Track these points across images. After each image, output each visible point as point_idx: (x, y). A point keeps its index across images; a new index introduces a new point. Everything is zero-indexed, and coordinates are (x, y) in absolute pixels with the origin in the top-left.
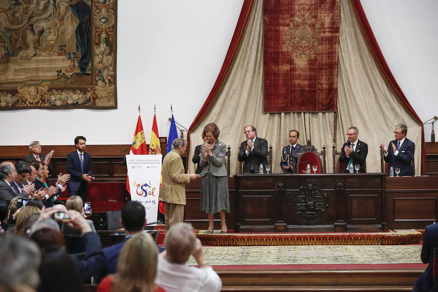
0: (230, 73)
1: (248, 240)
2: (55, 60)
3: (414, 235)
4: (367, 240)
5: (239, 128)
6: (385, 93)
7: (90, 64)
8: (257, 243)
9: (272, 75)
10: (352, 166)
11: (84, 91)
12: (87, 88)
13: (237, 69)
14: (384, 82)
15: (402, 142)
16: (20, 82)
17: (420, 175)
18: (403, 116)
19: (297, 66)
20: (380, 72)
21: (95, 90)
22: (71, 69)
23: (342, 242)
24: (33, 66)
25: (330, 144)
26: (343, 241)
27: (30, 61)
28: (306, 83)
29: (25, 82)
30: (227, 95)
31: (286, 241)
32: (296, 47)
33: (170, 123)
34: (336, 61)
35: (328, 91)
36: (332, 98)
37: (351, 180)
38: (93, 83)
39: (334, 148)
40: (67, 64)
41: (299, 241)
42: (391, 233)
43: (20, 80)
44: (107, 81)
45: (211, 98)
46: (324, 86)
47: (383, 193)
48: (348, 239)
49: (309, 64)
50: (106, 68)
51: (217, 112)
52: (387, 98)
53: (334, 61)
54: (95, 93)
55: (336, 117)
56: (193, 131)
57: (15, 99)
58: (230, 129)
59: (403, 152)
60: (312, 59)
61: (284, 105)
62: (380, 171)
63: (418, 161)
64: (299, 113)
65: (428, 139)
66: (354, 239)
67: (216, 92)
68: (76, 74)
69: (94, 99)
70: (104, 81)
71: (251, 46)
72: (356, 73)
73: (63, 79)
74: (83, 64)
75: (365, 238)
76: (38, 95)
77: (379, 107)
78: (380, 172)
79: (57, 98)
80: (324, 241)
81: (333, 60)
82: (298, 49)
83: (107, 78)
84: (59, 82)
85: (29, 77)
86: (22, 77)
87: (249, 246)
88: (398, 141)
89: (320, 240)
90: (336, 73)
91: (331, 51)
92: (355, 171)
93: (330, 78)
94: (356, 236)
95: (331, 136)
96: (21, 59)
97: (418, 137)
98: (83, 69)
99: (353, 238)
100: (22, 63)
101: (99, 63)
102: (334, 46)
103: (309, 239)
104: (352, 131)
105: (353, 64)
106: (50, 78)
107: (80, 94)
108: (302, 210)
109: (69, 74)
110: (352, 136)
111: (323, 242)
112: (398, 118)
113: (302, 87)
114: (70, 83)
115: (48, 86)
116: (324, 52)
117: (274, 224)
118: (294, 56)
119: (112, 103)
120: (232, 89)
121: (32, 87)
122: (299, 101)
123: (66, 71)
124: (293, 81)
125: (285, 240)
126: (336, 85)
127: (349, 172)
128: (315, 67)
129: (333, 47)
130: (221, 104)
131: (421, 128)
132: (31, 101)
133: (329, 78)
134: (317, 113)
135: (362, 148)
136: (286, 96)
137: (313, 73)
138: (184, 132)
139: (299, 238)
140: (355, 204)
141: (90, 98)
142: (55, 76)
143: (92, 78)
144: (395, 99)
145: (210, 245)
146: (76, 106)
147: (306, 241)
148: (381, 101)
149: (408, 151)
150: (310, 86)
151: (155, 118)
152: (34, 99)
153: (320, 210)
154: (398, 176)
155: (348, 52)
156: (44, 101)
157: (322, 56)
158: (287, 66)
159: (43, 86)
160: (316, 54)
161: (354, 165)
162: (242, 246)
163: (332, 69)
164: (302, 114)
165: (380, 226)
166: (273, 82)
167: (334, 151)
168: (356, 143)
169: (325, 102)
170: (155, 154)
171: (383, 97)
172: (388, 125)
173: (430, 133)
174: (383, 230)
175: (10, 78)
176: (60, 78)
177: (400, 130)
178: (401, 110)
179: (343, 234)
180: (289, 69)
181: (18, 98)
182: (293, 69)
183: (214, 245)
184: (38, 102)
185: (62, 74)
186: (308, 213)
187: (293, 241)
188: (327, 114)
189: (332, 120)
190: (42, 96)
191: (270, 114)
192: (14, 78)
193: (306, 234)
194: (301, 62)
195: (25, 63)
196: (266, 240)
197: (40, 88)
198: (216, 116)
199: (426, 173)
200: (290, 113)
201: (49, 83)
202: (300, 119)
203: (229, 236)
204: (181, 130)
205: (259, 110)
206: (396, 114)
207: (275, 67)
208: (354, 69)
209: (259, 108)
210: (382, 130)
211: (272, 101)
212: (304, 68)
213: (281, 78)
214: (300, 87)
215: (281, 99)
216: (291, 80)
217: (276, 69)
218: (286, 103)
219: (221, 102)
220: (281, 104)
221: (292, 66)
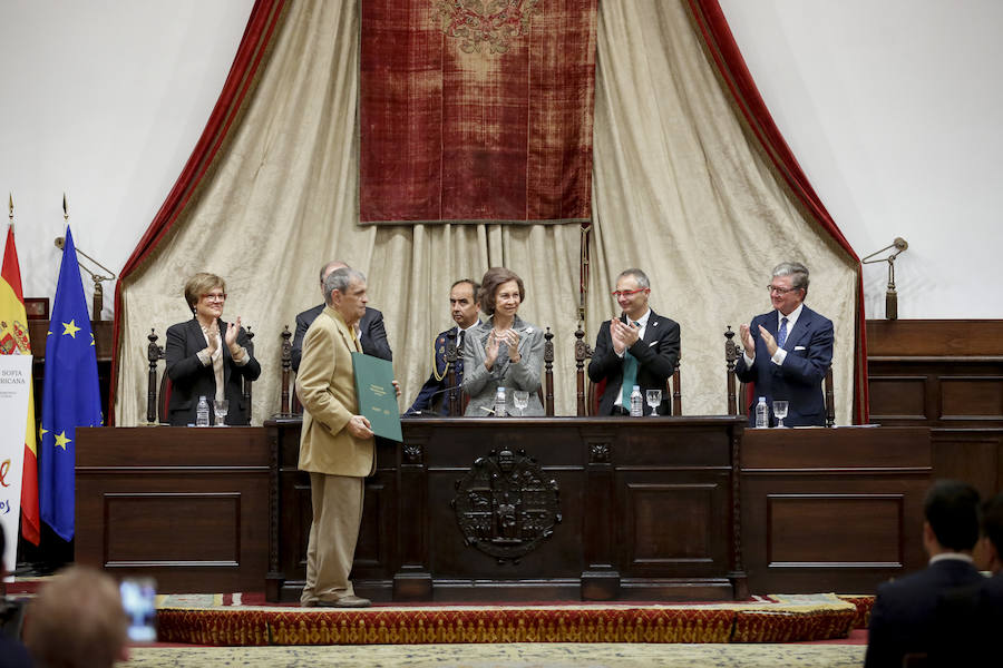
0: (254, 96)
1: (309, 626)
3: (832, 611)
4: (685, 626)
5: (281, 270)
6: (742, 163)
8: (338, 637)
9: (388, 106)
10: (636, 393)
13: (276, 83)
14: (739, 130)
15: (793, 317)
17: (849, 424)
18: (797, 239)
20: (727, 97)
23: (606, 632)
25: (567, 325)
26: (611, 629)
28: (494, 130)
30: (243, 167)
31: (431, 630)
32: (462, 18)
33: (59, 254)
34: (590, 61)
35: (562, 158)
36: (575, 180)
37: (635, 439)
39: (579, 335)
41: (471, 629)
42: (758, 606)
45: (193, 175)
46: (550, 141)
47: (735, 479)
48: (625, 624)
49: (505, 71)
51: (212, 221)
52: (748, 180)
53: (582, 63)
55: (587, 239)
56: (133, 281)
58: (254, 273)
59: (797, 348)
60: (514, 57)
61: (423, 201)
62: (722, 411)
63: (845, 378)
64: (471, 228)
65: (877, 311)
66: (645, 624)
67: (207, 156)
71: (322, 12)
72: (651, 102)
75: (680, 621)
77: (722, 207)
78: (727, 413)
80: (551, 629)
81: (578, 58)
82: (471, 24)
87: (312, 644)
88: (781, 317)
89: (536, 625)
90: (588, 100)
91: (573, 29)
92: (647, 410)
93: (570, 115)
94: (650, 613)
95: (571, 297)
97: (844, 303)
99: (640, 620)
102: (584, 14)
103: (501, 622)
104: (631, 282)
105: (643, 71)
108: (480, 533)
110: (631, 297)
111: (547, 633)
112: (782, 242)
113: (482, 144)
116: (552, 32)
117: (390, 576)
118: (456, 45)
120: (260, 150)
122: (470, 187)
124: (453, 124)
125: (426, 626)
126: (587, 140)
127: (627, 413)
128: (523, 80)
129: (580, 17)
130: (224, 195)
131: (853, 274)
133: (565, 116)
134: (528, 227)
135: (665, 336)
136: (430, 171)
137: (515, 99)
138: (104, 284)
139: (471, 620)
140: (646, 511)
144: (774, 184)
145: (187, 642)
147: (492, 630)
148: (728, 190)
149: (814, 348)
150: (505, 140)
151: (11, 236)
153: (534, 533)
154: (781, 426)
155: (628, 34)
157: (545, 48)
158: (434, 77)
160: (526, 40)
161: (643, 391)
162: (289, 644)
163: (576, 86)
164: (482, 229)
165: (724, 582)
166: (389, 126)
167: (579, 346)
168: (643, 320)
169: (554, 193)
170: (11, 352)
171: (734, 176)
172: (749, 267)
173: (884, 291)
174: (735, 597)
177: (787, 281)
178: (791, 218)
179: (610, 607)
180: (441, 86)
182: (452, 88)
183: (199, 643)
186: (500, 539)
187: (451, 629)
188: (558, 230)
189: (576, 248)
191: (380, 228)
193: (491, 608)
194: (479, 65)
196: (367, 627)
198: (208, 231)
199: (870, 417)
200: (442, 226)
202: (475, 246)
203: (250, 614)
204: (94, 277)
205: (344, 216)
206: (778, 232)
207: (395, 77)
208: (646, 87)
209: (345, 207)
210: (730, 280)
211: (387, 187)
212: (488, 82)
213: (415, 115)
214: (476, 143)
215: (413, 179)
216: (445, 120)
217: (400, 86)
218: (429, 195)
219: (223, 189)
220: (414, 198)
221: (450, 78)
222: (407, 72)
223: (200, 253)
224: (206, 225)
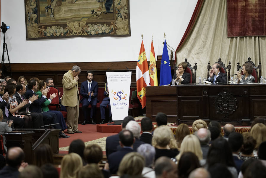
2: (90, 3)
5: (209, 49)
7: (112, 5)
9: (233, 10)
11: (109, 24)
12: (111, 22)
16: (68, 19)
19: (250, 3)
21: (115, 23)
22: (100, 9)
24: (76, 7)
27: (74, 4)
28: (257, 15)
29: (71, 19)
30: (200, 25)
38: (114, 19)
40: (98, 5)
43: (68, 18)
44: (123, 17)
49: (259, 1)
50: (122, 7)
51: (194, 38)
54: (115, 25)
56: (178, 52)
57: (65, 31)
58: (203, 49)
61: (241, 32)
64: (250, 37)
68: (104, 12)
69: (116, 30)
70: (121, 17)
73: (95, 16)
74: (108, 5)
76: (80, 28)
79: (92, 30)
83: (123, 15)
84: (93, 18)
85: (74, 15)
86: (69, 15)
96: (69, 3)
98: (108, 9)
100: (69, 6)
101: (118, 5)
106: (87, 16)
107: (106, 26)
109: (99, 13)
113: (254, 18)
114: (100, 18)
115: (86, 21)
119: (127, 32)
120: (204, 21)
121: (76, 22)
122: (251, 28)
123: (97, 10)
124: (248, 14)
128: (263, 3)
130: (196, 32)
132: (76, 32)
136: (243, 24)
137: (262, 7)
138: (173, 52)
141: (113, 29)
142: (90, 14)
143: (114, 15)
146: (104, 34)
150: (259, 17)
151: (152, 42)
152: (78, 30)
156: (83, 32)
158: (243, 3)
159: (83, 22)
164: (253, 38)
166: (233, 15)
175: (62, 16)
176: (93, 15)
180: (245, 5)
181: (67, 30)
182: (247, 5)
184: (80, 32)
185: (94, 12)
186: (224, 112)
190: (82, 28)
191: (231, 38)
192: (64, 16)
195: (71, 6)
197: (81, 23)
201: (86, 19)
204: (171, 51)
211: (233, 29)
212: (255, 4)
213: (239, 12)
214: (253, 18)
215: (239, 27)
216: (246, 13)
217: (236, 5)
218: (243, 30)
219: (196, 30)
220: (239, 31)
221: (247, 3)
222: (237, 2)
223: (192, 45)
224: (193, 39)
